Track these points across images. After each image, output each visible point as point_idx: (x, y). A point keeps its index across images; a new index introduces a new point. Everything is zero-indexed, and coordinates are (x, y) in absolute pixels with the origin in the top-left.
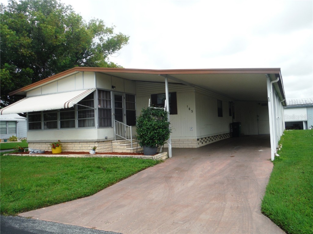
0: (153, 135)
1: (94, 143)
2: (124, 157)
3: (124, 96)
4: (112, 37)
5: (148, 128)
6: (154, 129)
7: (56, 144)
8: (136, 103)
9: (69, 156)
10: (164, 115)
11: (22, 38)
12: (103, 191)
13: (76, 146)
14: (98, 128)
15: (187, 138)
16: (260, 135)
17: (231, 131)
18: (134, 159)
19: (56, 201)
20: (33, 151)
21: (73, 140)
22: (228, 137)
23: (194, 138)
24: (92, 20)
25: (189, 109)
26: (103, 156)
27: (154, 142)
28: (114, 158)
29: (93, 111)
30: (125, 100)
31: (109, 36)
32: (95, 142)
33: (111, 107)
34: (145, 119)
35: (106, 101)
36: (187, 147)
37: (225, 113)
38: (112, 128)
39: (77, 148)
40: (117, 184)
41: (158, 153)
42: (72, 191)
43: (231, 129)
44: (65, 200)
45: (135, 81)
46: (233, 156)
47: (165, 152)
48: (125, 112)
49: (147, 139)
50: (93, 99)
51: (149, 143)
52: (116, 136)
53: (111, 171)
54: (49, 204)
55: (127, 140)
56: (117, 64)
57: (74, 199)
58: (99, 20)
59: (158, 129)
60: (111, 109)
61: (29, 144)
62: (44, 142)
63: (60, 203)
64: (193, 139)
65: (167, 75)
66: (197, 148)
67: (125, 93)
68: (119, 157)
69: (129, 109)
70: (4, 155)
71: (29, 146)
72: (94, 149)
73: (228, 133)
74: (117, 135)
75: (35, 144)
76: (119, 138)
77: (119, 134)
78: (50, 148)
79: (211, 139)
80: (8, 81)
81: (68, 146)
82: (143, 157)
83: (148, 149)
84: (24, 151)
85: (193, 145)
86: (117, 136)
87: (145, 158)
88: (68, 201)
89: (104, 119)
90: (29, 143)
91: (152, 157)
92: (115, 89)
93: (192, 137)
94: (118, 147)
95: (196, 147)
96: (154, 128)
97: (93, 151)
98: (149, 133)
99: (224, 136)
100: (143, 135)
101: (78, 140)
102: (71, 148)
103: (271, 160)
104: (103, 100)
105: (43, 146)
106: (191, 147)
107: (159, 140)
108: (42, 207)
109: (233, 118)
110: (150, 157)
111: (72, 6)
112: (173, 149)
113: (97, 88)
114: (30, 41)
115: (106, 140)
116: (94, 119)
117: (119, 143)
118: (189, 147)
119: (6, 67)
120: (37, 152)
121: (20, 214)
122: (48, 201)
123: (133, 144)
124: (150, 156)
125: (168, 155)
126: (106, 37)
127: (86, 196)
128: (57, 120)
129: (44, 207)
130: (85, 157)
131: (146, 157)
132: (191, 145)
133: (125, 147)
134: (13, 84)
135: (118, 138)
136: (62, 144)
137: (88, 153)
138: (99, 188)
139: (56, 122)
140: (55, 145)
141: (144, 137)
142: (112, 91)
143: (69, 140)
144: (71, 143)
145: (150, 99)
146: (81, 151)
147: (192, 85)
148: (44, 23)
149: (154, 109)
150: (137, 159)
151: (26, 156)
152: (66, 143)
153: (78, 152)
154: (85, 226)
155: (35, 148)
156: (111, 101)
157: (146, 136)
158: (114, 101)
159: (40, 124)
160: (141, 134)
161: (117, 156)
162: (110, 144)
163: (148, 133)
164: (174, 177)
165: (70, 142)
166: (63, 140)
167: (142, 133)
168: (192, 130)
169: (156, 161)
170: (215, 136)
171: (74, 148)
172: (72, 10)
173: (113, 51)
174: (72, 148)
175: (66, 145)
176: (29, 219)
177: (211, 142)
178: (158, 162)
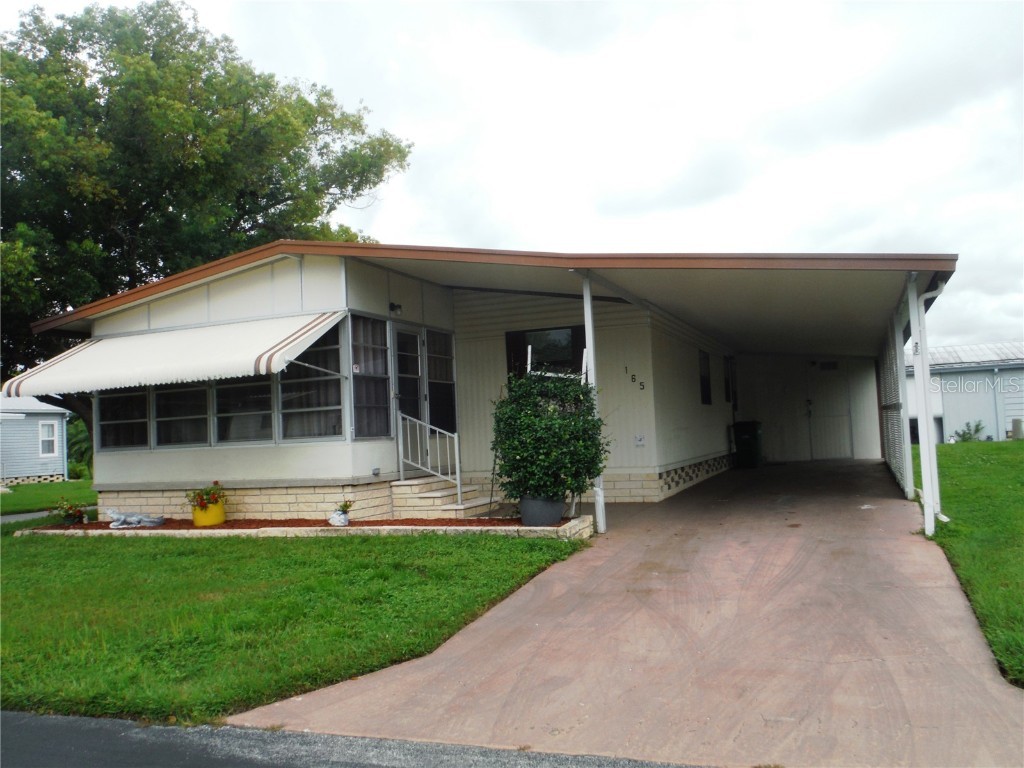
0: (557, 461)
1: (340, 490)
2: (458, 534)
3: (422, 337)
4: (356, 144)
5: (539, 440)
6: (561, 442)
7: (207, 494)
8: (454, 361)
9: (263, 533)
10: (580, 398)
11: (83, 141)
12: (457, 639)
13: (274, 499)
14: (355, 440)
15: (628, 471)
16: (816, 461)
17: (730, 449)
18: (496, 538)
19: (328, 675)
20: (123, 518)
21: (262, 481)
22: (724, 469)
23: (650, 471)
24: (289, 87)
25: (633, 379)
26: (385, 529)
27: (558, 482)
28: (424, 536)
29: (337, 383)
30: (425, 349)
31: (348, 141)
32: (343, 486)
33: (386, 372)
34: (522, 410)
35: (375, 351)
36: (627, 500)
37: (718, 393)
38: (392, 439)
39: (278, 506)
40: (488, 614)
41: (567, 520)
42: (367, 640)
43: (730, 442)
44: (354, 671)
45: (452, 288)
46: (796, 526)
47: (587, 517)
48: (425, 390)
49: (535, 475)
50: (336, 347)
51: (545, 485)
52: (405, 465)
53: (449, 577)
54: (308, 684)
55: (445, 478)
56: (361, 231)
57: (382, 666)
58: (319, 87)
59: (568, 441)
60: (389, 379)
61: (100, 496)
62: (158, 488)
63: (343, 679)
64: (648, 475)
65: (588, 269)
66: (661, 502)
67: (426, 326)
68: (441, 532)
69: (436, 379)
70: (18, 533)
71: (100, 501)
72: (345, 509)
73: (723, 457)
74: (410, 462)
75: (122, 495)
76: (418, 473)
77: (415, 459)
78: (189, 508)
79: (687, 474)
80: (24, 284)
81: (247, 499)
82: (526, 532)
83: (535, 506)
84: (85, 521)
85: (646, 492)
86: (407, 467)
87: (532, 535)
88: (363, 674)
89: (369, 409)
90: (100, 492)
91: (557, 532)
92: (399, 313)
93: (643, 467)
94: (410, 502)
95: (656, 500)
96: (560, 439)
97: (343, 516)
98: (544, 454)
99: (716, 464)
100: (523, 459)
101: (283, 481)
102: (256, 506)
103: (922, 533)
104: (366, 349)
105: (151, 501)
106: (639, 500)
107: (576, 475)
108: (291, 696)
109: (735, 407)
110: (549, 531)
111: (231, 41)
112: (608, 505)
113: (349, 310)
114: (105, 149)
115: (375, 480)
116: (340, 411)
117: (416, 489)
118: (632, 500)
119: (21, 236)
120: (139, 522)
121: (233, 720)
122: (306, 675)
123: (464, 490)
124: (549, 528)
125: (595, 524)
126: (340, 144)
127: (415, 654)
128: (206, 413)
129: (297, 694)
130: (320, 534)
131: (535, 531)
132: (641, 492)
133: (438, 502)
134: (37, 293)
135: (412, 473)
136: (227, 493)
137: (325, 523)
138: (446, 630)
139: (205, 422)
140: (206, 497)
141: (525, 467)
142: (391, 319)
143: (250, 482)
144: (257, 492)
145: (530, 348)
146: (295, 516)
147: (644, 303)
148: (155, 93)
149: (549, 378)
150: (506, 537)
151: (101, 536)
152: (238, 492)
153: (283, 519)
154: (490, 743)
155: (130, 510)
156: (386, 351)
157: (532, 463)
158: (397, 353)
159: (144, 428)
160: (518, 457)
161: (433, 531)
162: (386, 492)
163: (539, 454)
164: (660, 590)
165: (253, 486)
166: (227, 482)
167: (519, 454)
168: (643, 445)
169: (569, 542)
170: (695, 465)
171: (268, 508)
172: (231, 52)
173: (357, 188)
174: (259, 507)
175: (237, 498)
176: (276, 733)
177: (690, 484)
178: (576, 546)
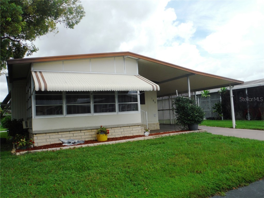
15: (153, 122)
25: (153, 101)
71: (35, 138)
85: (157, 127)
93: (156, 121)
95: (159, 129)
116: (138, 103)
137: (143, 136)
139: (90, 106)
145: (177, 91)
